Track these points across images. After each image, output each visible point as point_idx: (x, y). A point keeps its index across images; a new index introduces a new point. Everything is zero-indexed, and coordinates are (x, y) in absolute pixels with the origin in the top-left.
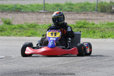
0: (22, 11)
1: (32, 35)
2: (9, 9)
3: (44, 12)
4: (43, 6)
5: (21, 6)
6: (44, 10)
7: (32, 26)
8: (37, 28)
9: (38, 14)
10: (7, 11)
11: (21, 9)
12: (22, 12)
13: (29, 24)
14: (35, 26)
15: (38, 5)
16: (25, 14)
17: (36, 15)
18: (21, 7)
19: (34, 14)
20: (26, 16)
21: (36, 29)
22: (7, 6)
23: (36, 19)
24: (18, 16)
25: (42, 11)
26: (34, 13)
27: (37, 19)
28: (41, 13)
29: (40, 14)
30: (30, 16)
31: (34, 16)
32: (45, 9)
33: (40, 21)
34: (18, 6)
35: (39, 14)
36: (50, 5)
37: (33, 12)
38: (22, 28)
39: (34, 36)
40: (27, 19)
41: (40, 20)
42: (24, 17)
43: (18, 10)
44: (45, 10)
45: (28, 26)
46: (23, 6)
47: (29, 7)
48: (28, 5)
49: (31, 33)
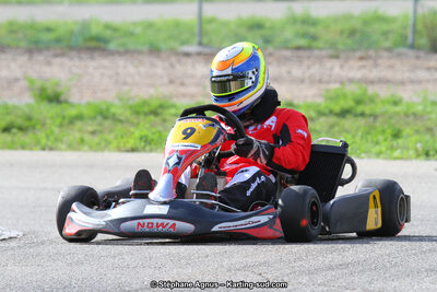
0: (112, 46)
1: (143, 144)
2: (58, 40)
3: (199, 54)
4: (196, 30)
5: (107, 27)
6: (200, 44)
7: (146, 109)
8: (168, 117)
9: (173, 59)
10: (47, 48)
11: (106, 41)
12: (111, 53)
13: (137, 101)
14: (160, 111)
15: (177, 25)
16: (121, 62)
17: (166, 64)
18: (108, 33)
19: (158, 62)
20: (125, 67)
21: (165, 121)
22: (49, 30)
23: (166, 80)
24: (95, 68)
25: (192, 48)
26: (159, 57)
27: (171, 82)
28: (187, 55)
29: (184, 59)
30: (142, 70)
31: (160, 68)
32: (205, 41)
33: (182, 90)
34: (95, 30)
35: (179, 61)
36: (225, 24)
37: (154, 51)
38: (105, 117)
39: (151, 151)
40: (129, 80)
41: (182, 84)
42: (117, 74)
43: (93, 44)
44: (206, 46)
45: (131, 108)
46: (115, 29)
47: (138, 30)
48: (134, 24)
49: (141, 138)
